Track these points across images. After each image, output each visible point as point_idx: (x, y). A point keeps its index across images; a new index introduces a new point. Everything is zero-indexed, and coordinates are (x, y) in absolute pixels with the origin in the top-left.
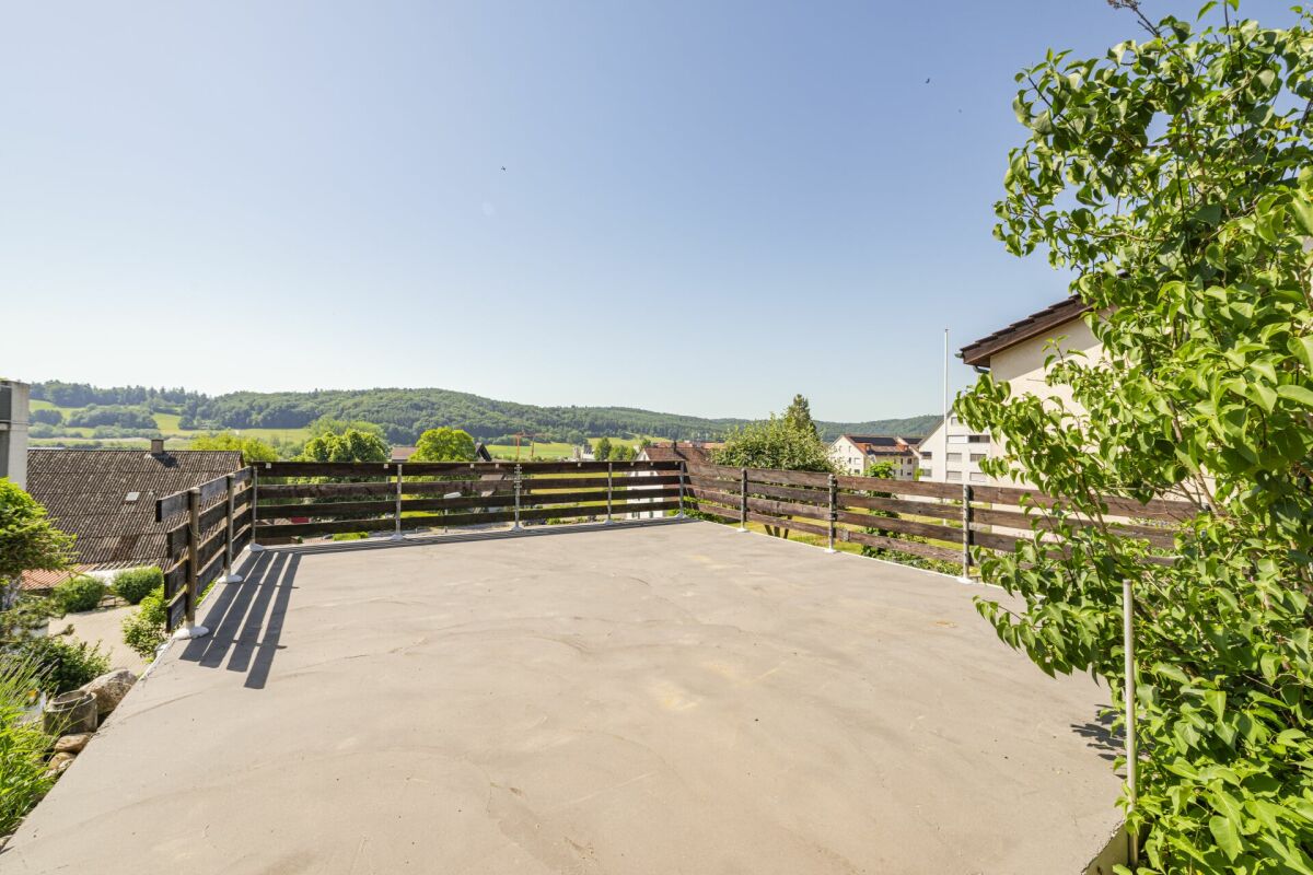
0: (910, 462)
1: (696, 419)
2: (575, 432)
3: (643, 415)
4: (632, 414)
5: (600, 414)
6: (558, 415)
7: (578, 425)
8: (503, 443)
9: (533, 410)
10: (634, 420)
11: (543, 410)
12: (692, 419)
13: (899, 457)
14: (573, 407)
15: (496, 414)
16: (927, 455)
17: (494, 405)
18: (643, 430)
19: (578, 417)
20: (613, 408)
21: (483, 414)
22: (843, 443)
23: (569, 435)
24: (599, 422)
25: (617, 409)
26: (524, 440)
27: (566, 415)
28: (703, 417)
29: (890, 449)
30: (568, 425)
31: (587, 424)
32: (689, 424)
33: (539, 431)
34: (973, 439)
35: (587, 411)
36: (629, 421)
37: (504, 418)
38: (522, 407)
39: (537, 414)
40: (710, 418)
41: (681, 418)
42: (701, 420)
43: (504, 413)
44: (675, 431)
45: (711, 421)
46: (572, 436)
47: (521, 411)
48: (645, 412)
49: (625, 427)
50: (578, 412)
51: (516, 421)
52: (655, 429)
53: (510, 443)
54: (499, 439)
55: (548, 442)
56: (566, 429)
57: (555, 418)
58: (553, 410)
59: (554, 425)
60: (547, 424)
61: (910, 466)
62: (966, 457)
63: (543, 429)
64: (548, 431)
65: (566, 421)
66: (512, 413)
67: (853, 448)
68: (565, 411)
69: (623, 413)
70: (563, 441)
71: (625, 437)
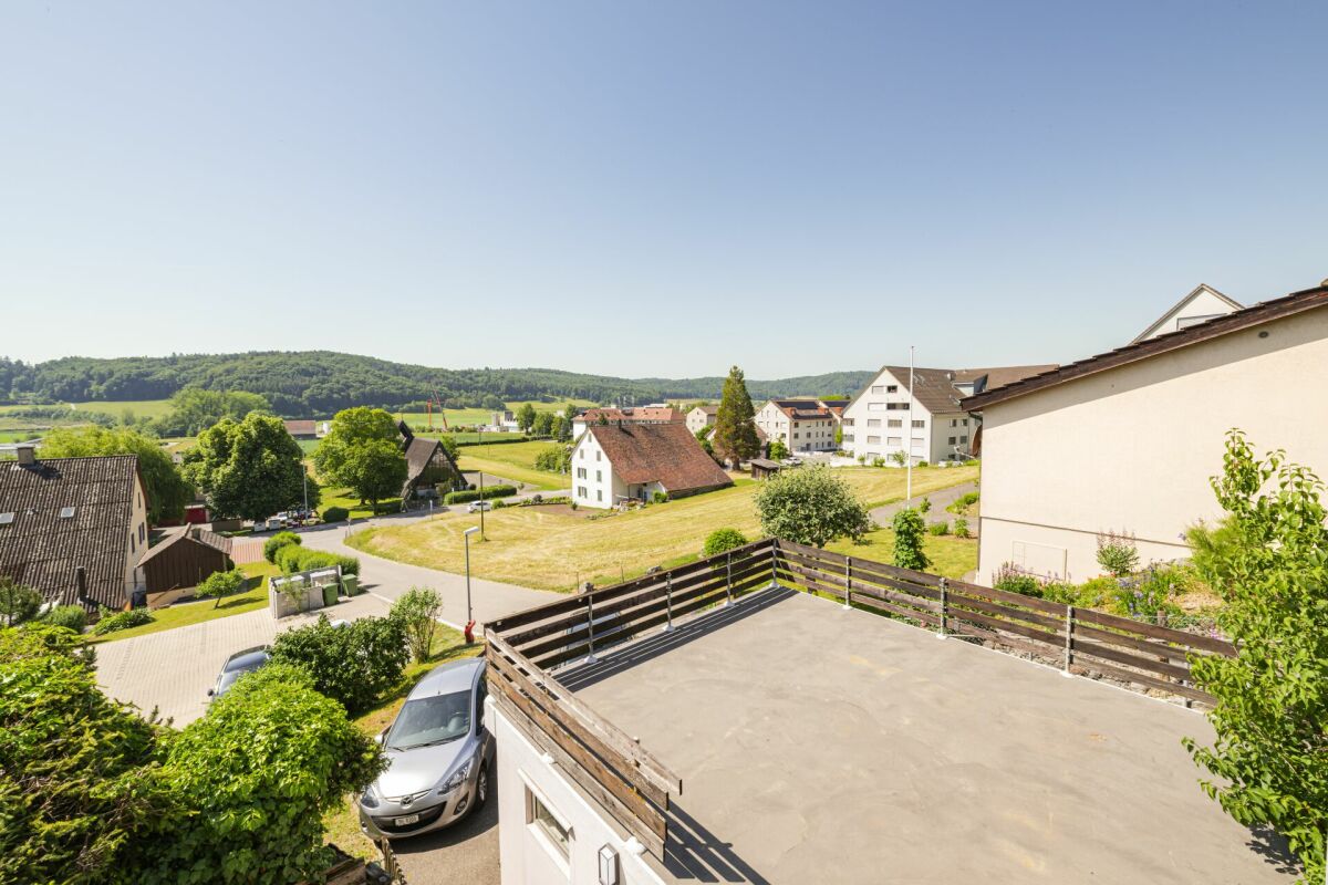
0: (830, 424)
1: (618, 380)
2: (490, 396)
3: (562, 376)
4: (551, 375)
5: (516, 377)
6: (471, 379)
7: (495, 388)
8: (410, 411)
9: (444, 373)
10: (553, 382)
11: (453, 373)
12: (613, 379)
13: (820, 422)
14: (487, 369)
15: (400, 379)
16: (852, 422)
17: (398, 369)
18: (565, 393)
19: (492, 382)
20: (530, 370)
21: (385, 379)
22: (771, 407)
23: (485, 399)
24: (517, 385)
25: (535, 370)
26: (435, 406)
27: (480, 379)
28: (625, 377)
29: (812, 412)
30: (482, 389)
31: (503, 388)
32: (612, 384)
33: (451, 397)
34: (891, 406)
35: (503, 374)
36: (548, 383)
37: (410, 383)
38: (430, 370)
39: (448, 378)
40: (632, 378)
41: (602, 379)
42: (622, 380)
43: (409, 377)
44: (597, 393)
45: (632, 382)
46: (488, 400)
47: (429, 375)
48: (565, 373)
49: (544, 390)
50: (493, 375)
51: (424, 386)
52: (576, 390)
53: (419, 410)
54: (405, 406)
55: (462, 408)
56: (480, 392)
57: (468, 381)
58: (465, 373)
59: (467, 389)
60: (458, 388)
61: (830, 428)
62: (884, 423)
63: (456, 394)
64: (461, 395)
65: (480, 385)
66: (419, 376)
67: (780, 413)
68: (478, 374)
69: (542, 375)
70: (478, 406)
71: (545, 400)
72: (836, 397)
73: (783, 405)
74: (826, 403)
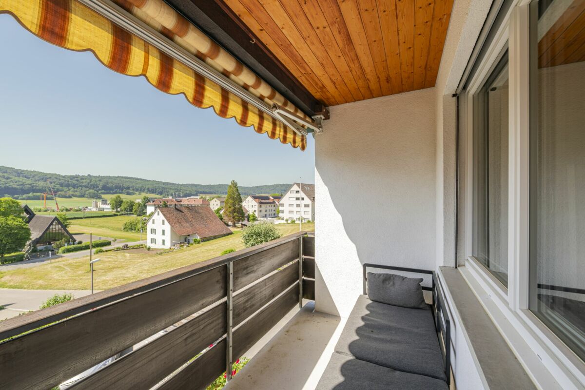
0: (274, 206)
1: (173, 184)
2: (91, 191)
3: (139, 181)
4: (132, 180)
5: (110, 180)
6: (77, 181)
7: (94, 186)
8: (29, 198)
9: (57, 177)
10: (134, 184)
11: (64, 177)
12: (171, 184)
13: (270, 205)
14: (89, 175)
15: (21, 179)
16: (282, 205)
17: (19, 173)
18: (142, 190)
19: (92, 183)
20: (119, 177)
21: (8, 178)
22: (250, 199)
23: (87, 192)
24: (110, 185)
25: (122, 177)
26: (49, 196)
27: (84, 181)
28: (177, 183)
29: (267, 201)
30: (86, 187)
31: (100, 186)
32: (169, 186)
33: (62, 190)
34: (297, 199)
35: (100, 178)
36: (131, 185)
37: (29, 182)
38: (46, 174)
39: (60, 180)
40: (181, 183)
41: (164, 183)
42: (176, 184)
43: (29, 178)
44: (161, 190)
45: (181, 185)
46: (89, 193)
47: (45, 177)
48: (141, 179)
49: (128, 188)
50: (93, 179)
51: (41, 184)
52: (148, 189)
53: (38, 198)
54: (24, 196)
55: (70, 197)
56: (84, 189)
57: (75, 182)
58: (73, 177)
59: (74, 186)
60: (68, 186)
61: (275, 208)
62: (295, 206)
63: (65, 189)
64: (69, 190)
65: (84, 184)
66: (36, 178)
67: (254, 201)
68: (83, 178)
69: (127, 180)
70: (82, 196)
71: (128, 194)
72: (277, 194)
73: (255, 198)
74: (273, 197)
